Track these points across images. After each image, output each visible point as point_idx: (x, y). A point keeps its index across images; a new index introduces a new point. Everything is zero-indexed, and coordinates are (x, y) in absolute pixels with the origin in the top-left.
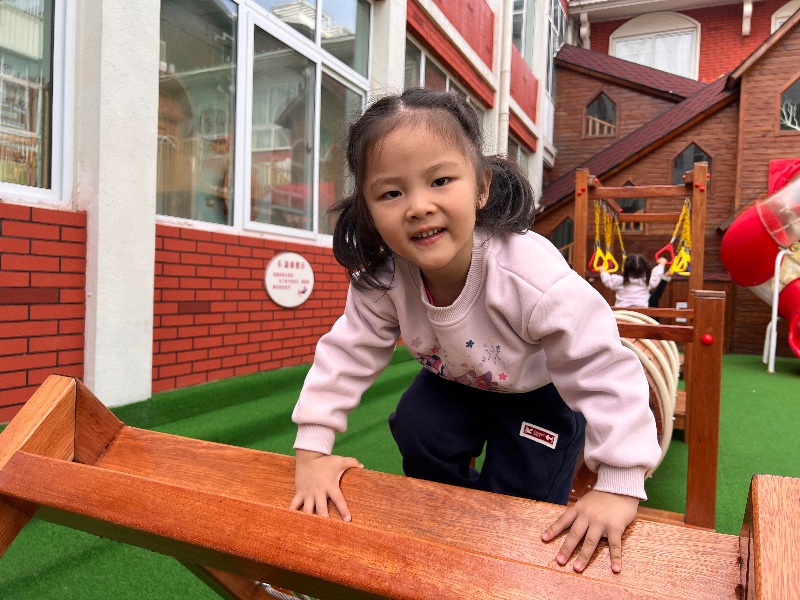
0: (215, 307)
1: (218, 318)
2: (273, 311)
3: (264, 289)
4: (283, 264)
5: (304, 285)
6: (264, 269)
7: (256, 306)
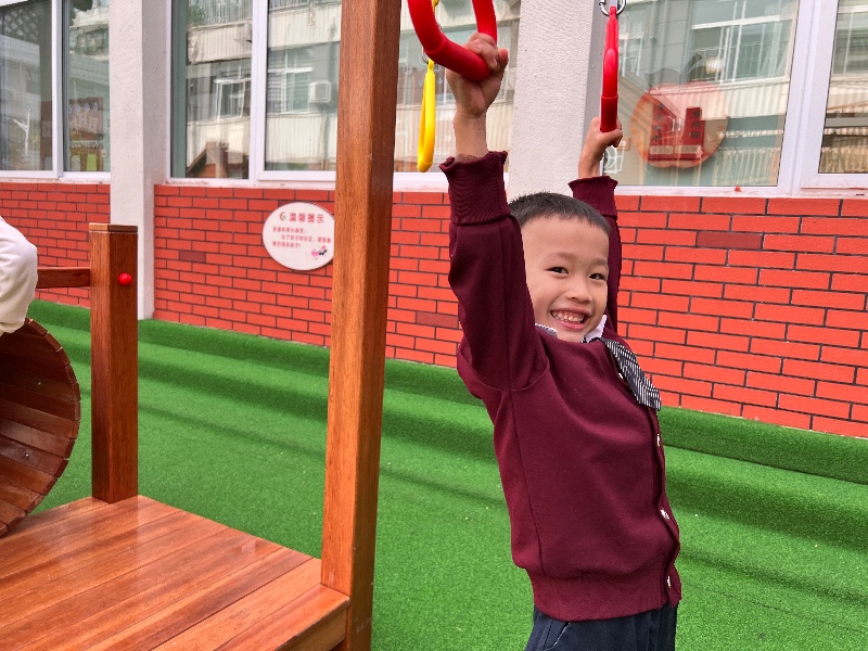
0: (209, 258)
1: (214, 270)
2: (277, 271)
3: (262, 245)
4: (288, 217)
5: (321, 244)
6: (263, 222)
7: (256, 263)
